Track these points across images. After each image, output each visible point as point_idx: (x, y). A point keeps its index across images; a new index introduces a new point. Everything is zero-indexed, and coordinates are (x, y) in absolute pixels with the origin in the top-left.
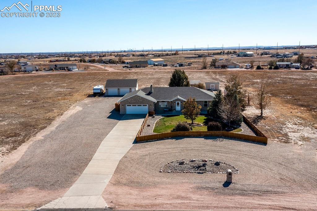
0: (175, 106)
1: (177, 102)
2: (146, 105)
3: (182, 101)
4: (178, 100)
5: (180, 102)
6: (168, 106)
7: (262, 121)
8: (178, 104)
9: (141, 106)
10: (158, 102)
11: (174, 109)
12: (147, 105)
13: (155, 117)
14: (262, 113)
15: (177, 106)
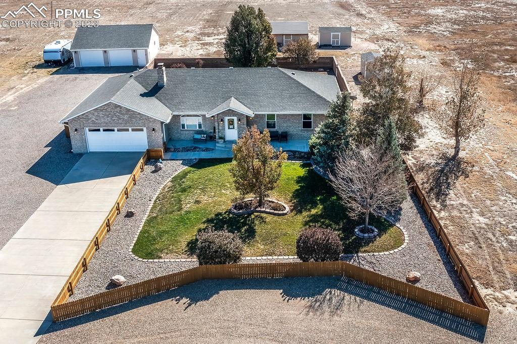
0: (224, 129)
1: (226, 119)
2: (142, 130)
3: (240, 116)
4: (231, 112)
5: (235, 119)
6: (205, 126)
7: (460, 183)
8: (231, 123)
9: (127, 130)
10: (176, 118)
11: (220, 138)
12: (145, 129)
13: (160, 169)
14: (457, 148)
15: (229, 128)
